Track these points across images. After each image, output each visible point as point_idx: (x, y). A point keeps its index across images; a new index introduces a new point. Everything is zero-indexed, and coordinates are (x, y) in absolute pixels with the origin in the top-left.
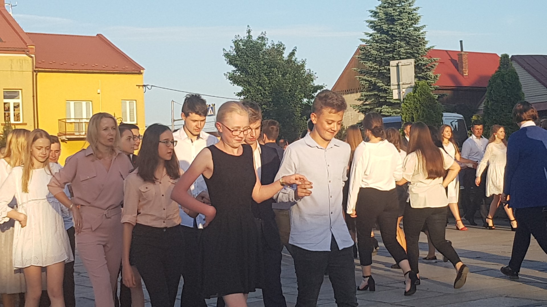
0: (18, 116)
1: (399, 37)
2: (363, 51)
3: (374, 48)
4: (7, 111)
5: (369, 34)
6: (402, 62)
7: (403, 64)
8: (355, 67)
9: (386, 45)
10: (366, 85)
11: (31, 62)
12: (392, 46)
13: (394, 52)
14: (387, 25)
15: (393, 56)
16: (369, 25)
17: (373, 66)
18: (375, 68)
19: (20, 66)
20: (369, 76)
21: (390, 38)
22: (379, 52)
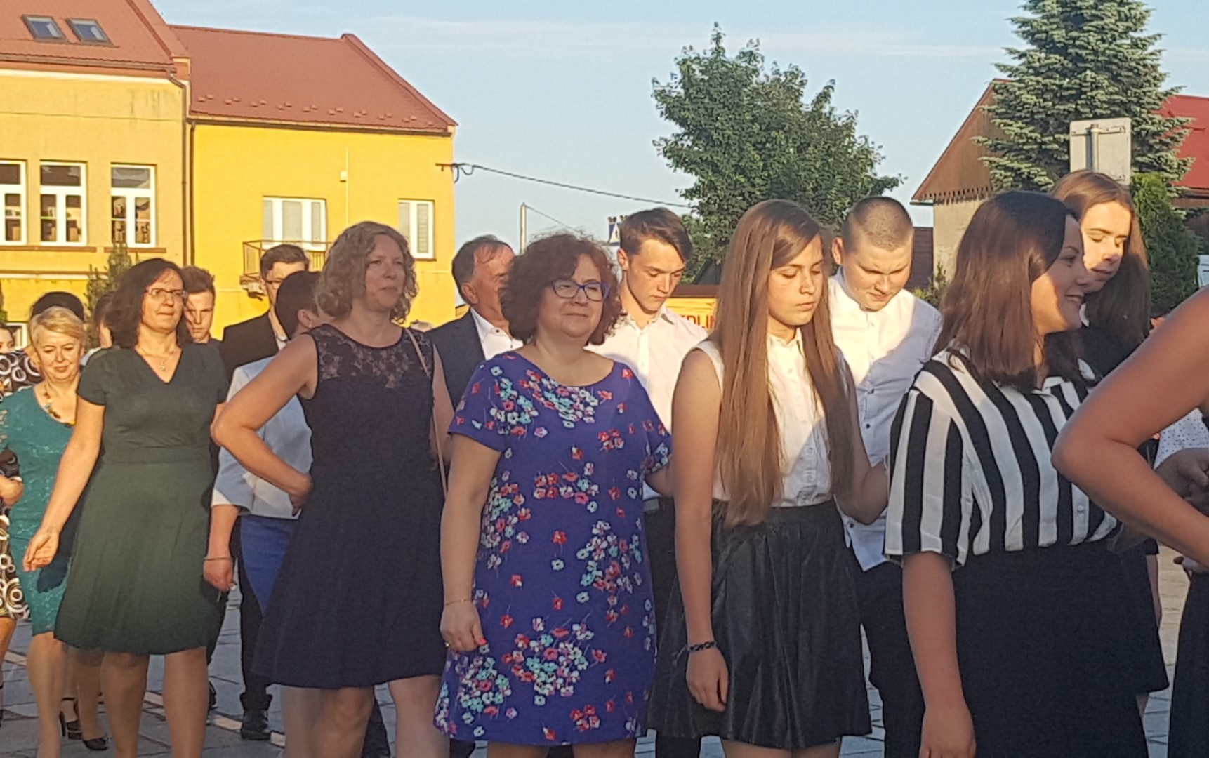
0: (145, 230)
1: (1093, 61)
2: (1002, 94)
3: (1028, 89)
4: (118, 216)
5: (1018, 52)
6: (1100, 126)
7: (1102, 131)
8: (979, 135)
9: (1060, 80)
10: (1006, 180)
11: (179, 98)
12: (1075, 83)
13: (1081, 99)
14: (1064, 31)
15: (1076, 109)
16: (1019, 30)
17: (1026, 134)
18: (1031, 138)
19: (154, 107)
20: (1015, 158)
21: (1070, 65)
22: (1042, 98)
